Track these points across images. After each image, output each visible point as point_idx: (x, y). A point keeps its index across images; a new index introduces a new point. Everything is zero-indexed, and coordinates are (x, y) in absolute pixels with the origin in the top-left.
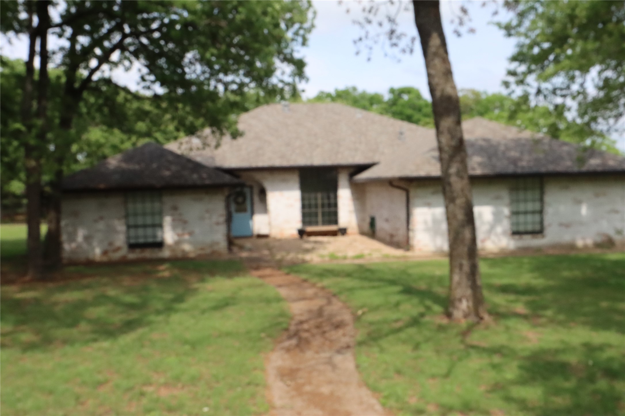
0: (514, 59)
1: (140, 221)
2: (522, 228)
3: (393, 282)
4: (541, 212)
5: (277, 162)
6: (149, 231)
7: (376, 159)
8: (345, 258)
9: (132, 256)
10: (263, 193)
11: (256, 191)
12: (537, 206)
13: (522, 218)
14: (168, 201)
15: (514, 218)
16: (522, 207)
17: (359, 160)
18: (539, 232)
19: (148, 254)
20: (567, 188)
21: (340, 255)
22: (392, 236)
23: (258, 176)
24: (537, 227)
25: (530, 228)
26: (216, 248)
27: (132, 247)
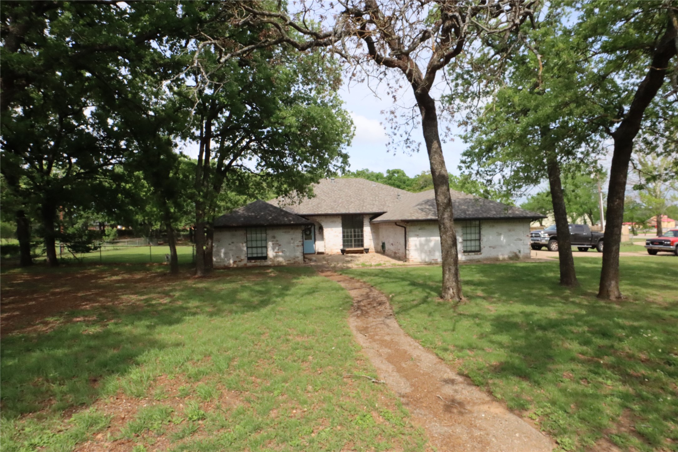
0: (464, 154)
1: (254, 244)
2: (469, 249)
3: (403, 279)
4: (480, 240)
5: (330, 212)
6: (259, 250)
7: (385, 210)
8: (371, 266)
9: (249, 264)
10: (321, 229)
11: (317, 227)
12: (477, 237)
13: (469, 243)
14: (270, 233)
15: (465, 243)
16: (469, 237)
17: (375, 210)
18: (479, 251)
19: (258, 263)
20: (493, 226)
21: (367, 264)
22: (395, 253)
23: (318, 219)
24: (477, 249)
25: (473, 249)
26: (297, 260)
27: (250, 259)
